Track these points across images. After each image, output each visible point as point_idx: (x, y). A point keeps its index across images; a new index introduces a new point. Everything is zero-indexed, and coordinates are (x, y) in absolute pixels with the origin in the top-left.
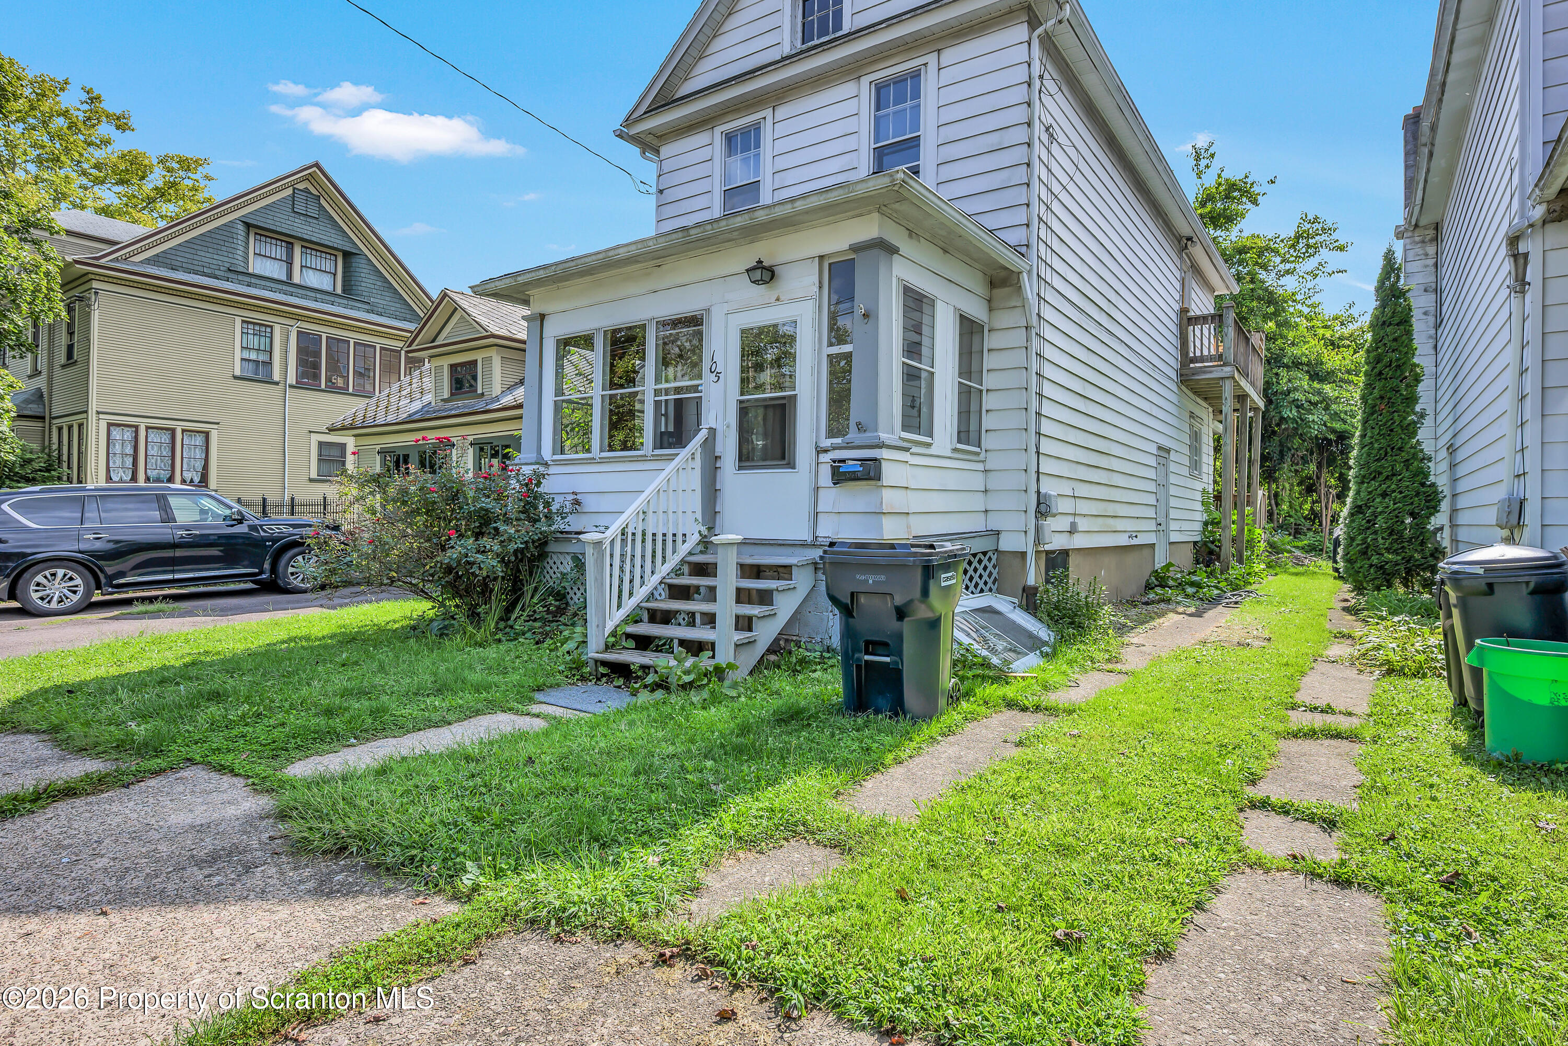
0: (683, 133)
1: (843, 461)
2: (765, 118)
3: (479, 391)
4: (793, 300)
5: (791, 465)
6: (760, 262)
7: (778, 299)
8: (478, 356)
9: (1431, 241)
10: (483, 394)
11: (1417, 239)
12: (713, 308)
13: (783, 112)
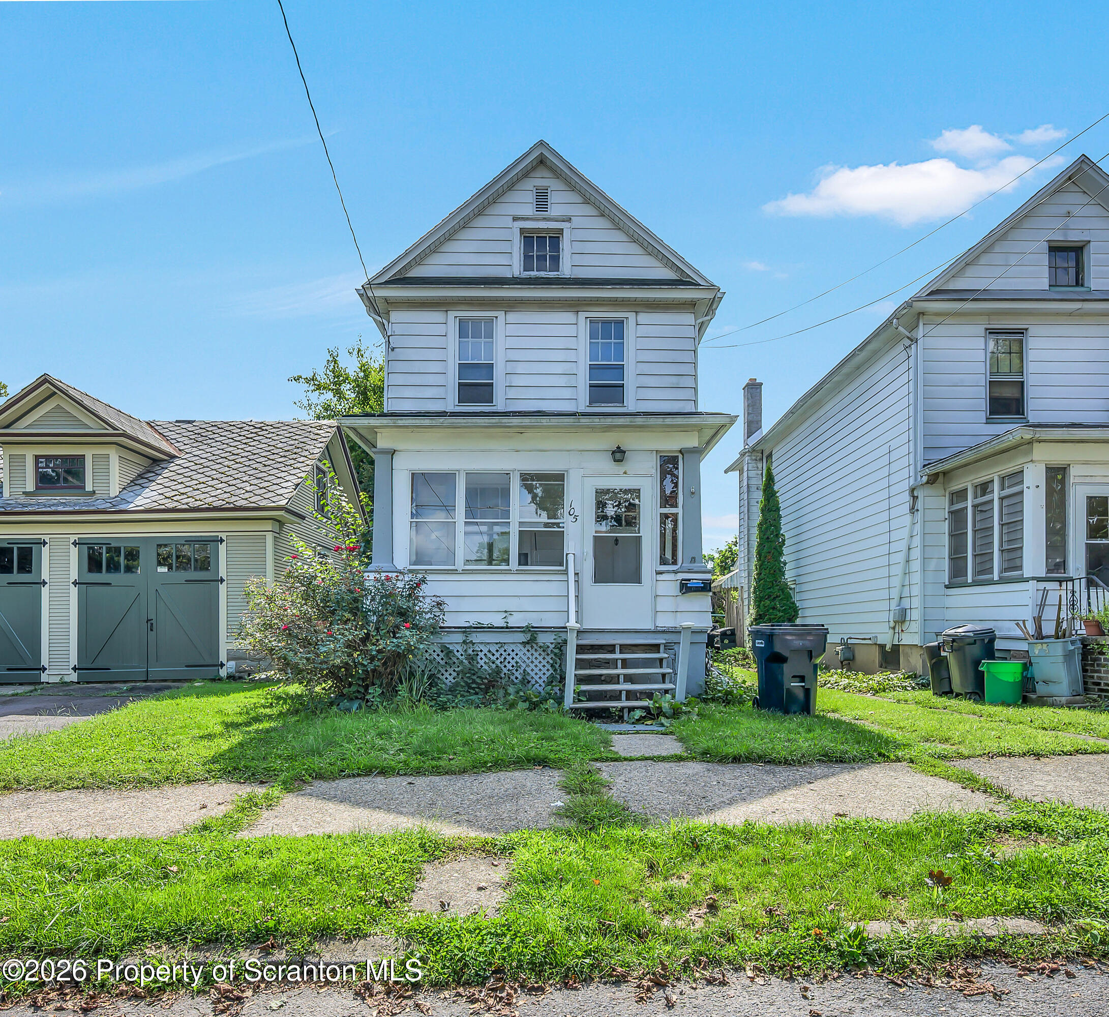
0: (417, 307)
1: (689, 580)
2: (496, 317)
3: (89, 487)
4: (637, 475)
5: (639, 581)
6: (618, 448)
7: (625, 473)
8: (89, 453)
9: (760, 460)
10: (94, 492)
11: (754, 458)
12: (571, 471)
13: (512, 317)
